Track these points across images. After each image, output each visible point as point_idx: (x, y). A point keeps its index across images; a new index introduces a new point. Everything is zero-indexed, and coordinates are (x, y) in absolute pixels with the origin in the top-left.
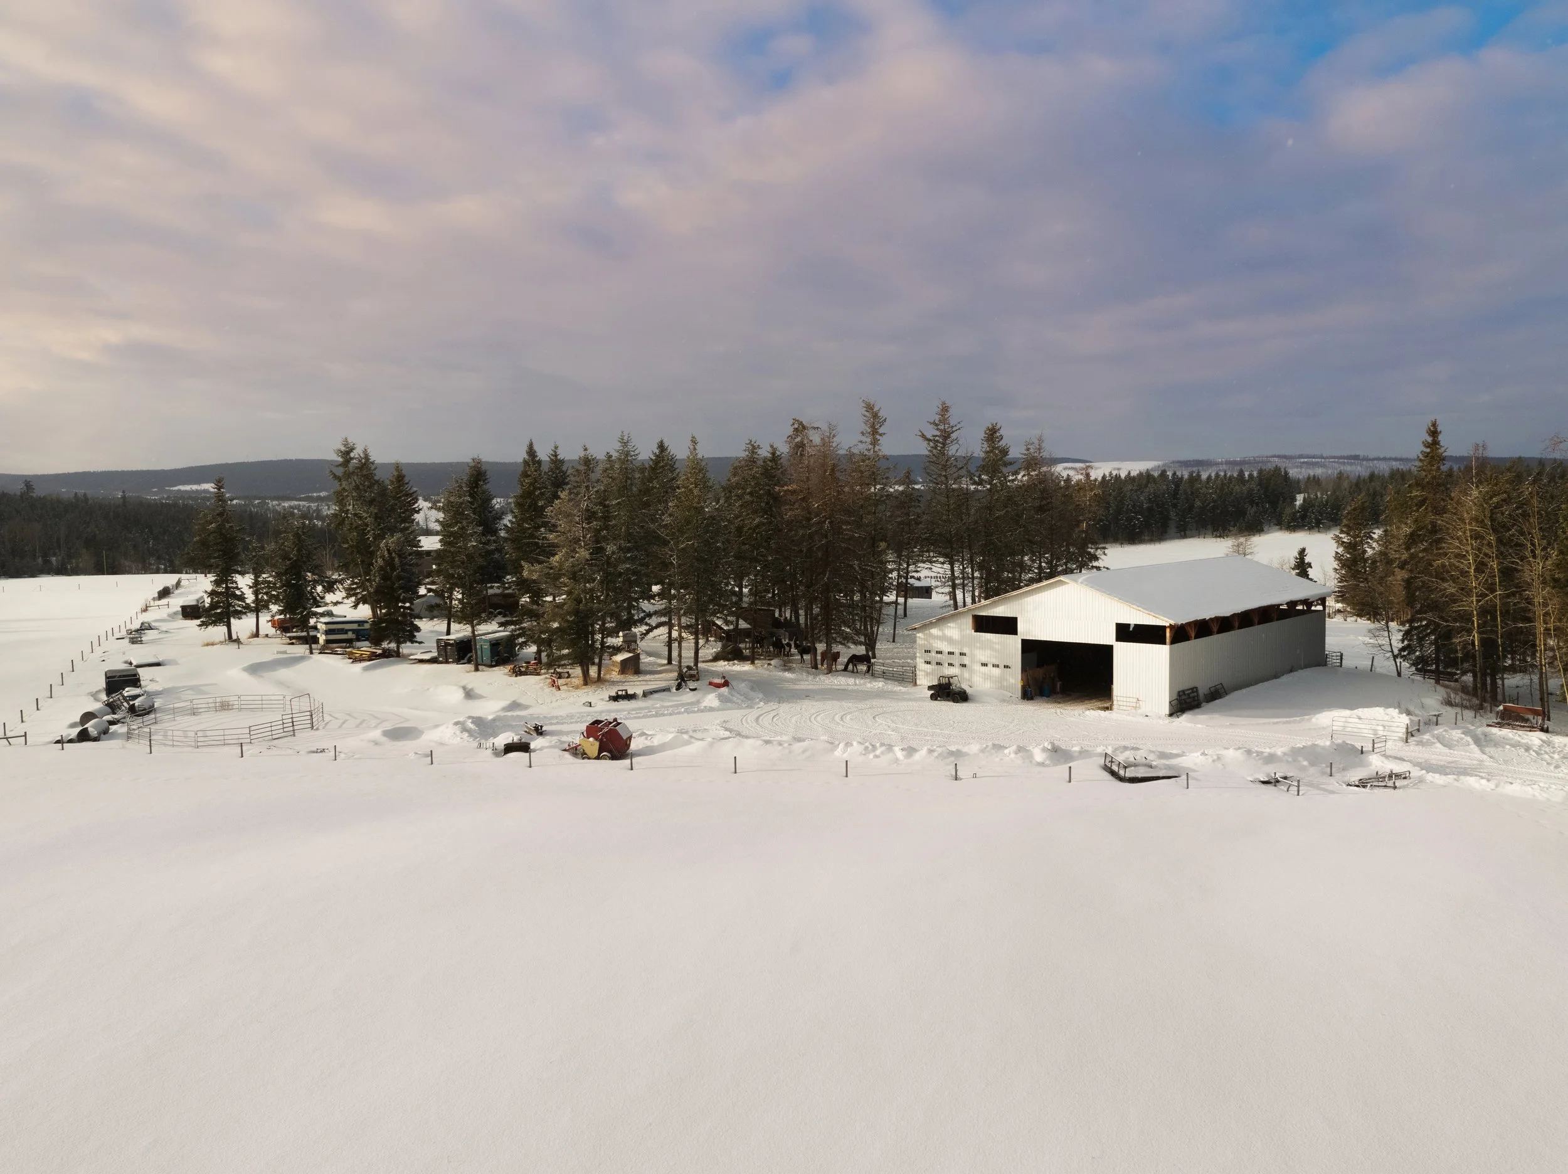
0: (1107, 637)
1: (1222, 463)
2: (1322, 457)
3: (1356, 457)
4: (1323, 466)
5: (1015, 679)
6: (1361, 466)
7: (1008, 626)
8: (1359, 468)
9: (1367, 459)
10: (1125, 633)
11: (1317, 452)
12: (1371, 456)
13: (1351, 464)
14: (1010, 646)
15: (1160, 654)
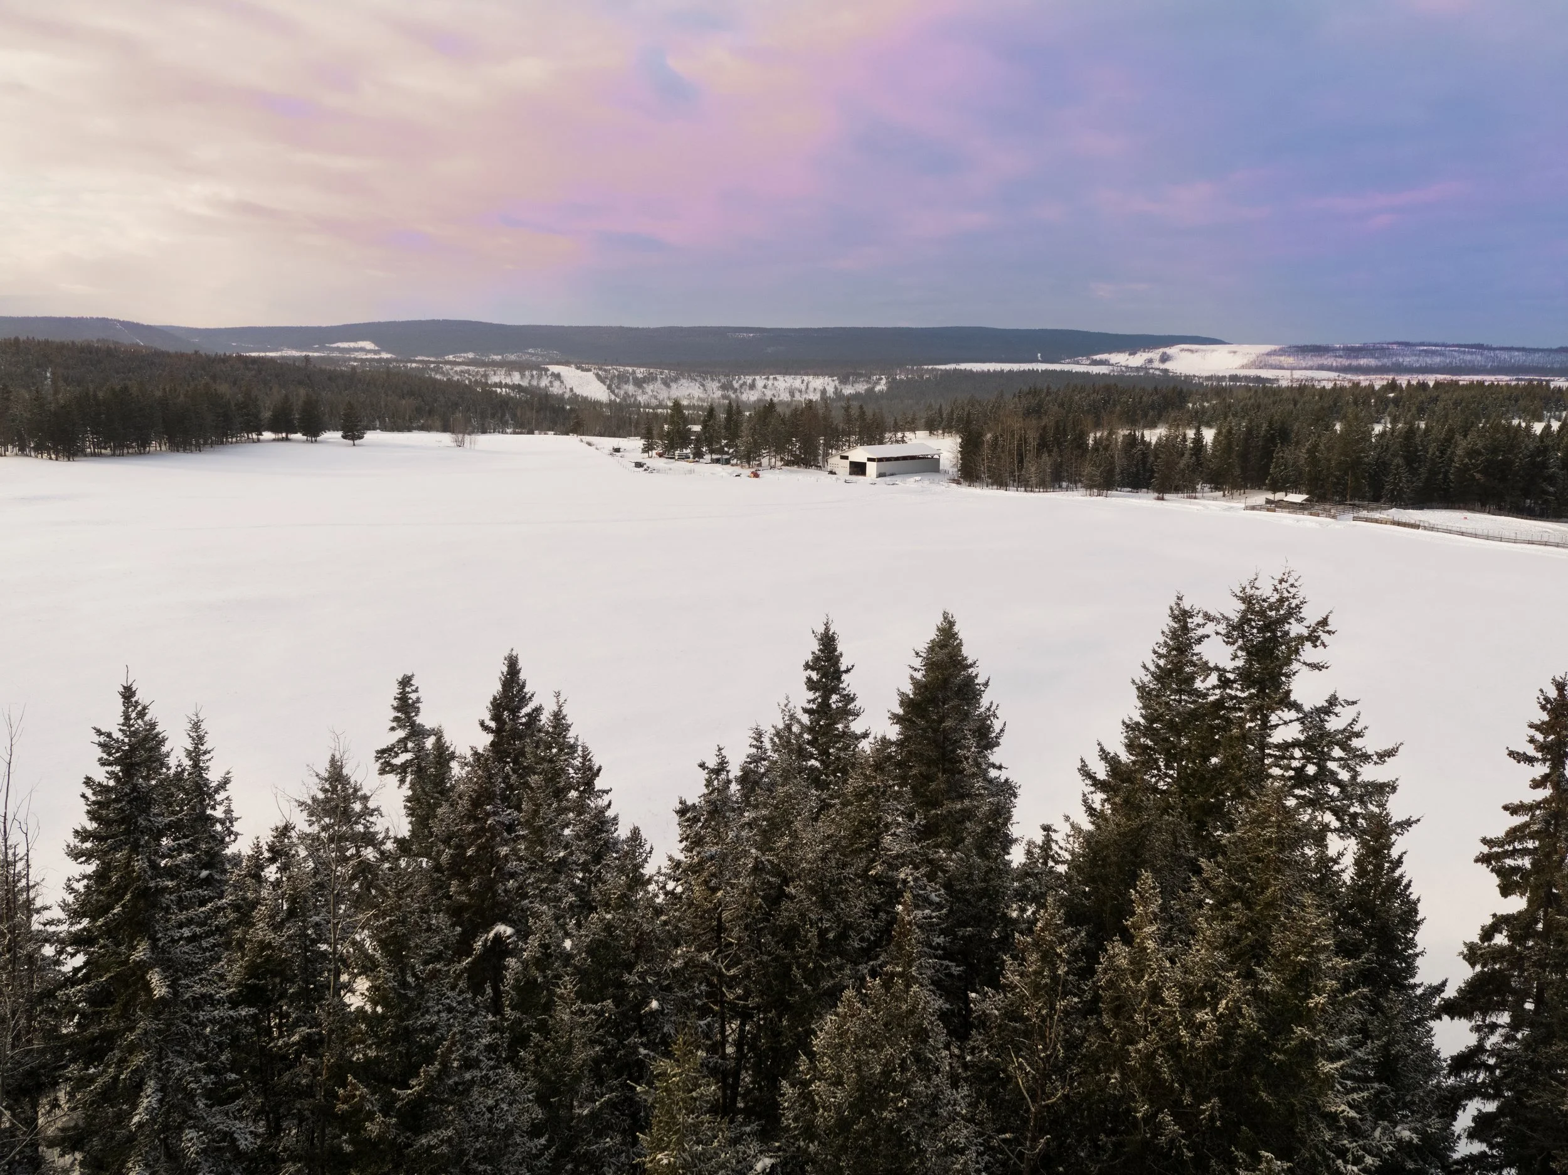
0: (865, 460)
1: (1338, 349)
2: (1444, 345)
3: (1480, 347)
4: (1441, 354)
5: (848, 470)
6: (1482, 355)
7: (846, 458)
8: (1479, 358)
9: (1490, 349)
10: (870, 460)
11: (1440, 341)
12: (1494, 346)
13: (1472, 353)
14: (846, 463)
15: (875, 464)
